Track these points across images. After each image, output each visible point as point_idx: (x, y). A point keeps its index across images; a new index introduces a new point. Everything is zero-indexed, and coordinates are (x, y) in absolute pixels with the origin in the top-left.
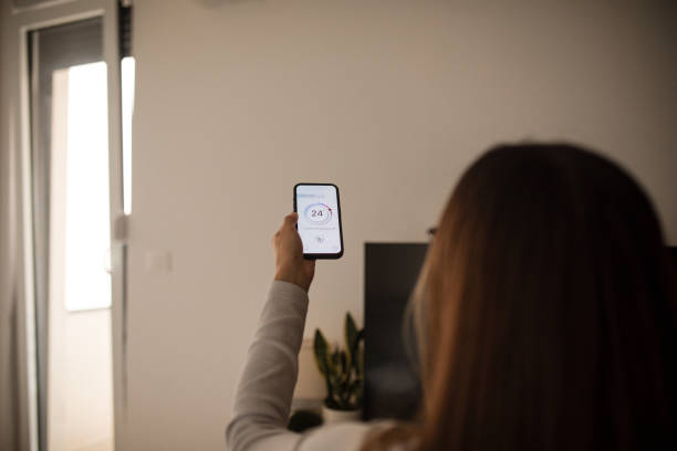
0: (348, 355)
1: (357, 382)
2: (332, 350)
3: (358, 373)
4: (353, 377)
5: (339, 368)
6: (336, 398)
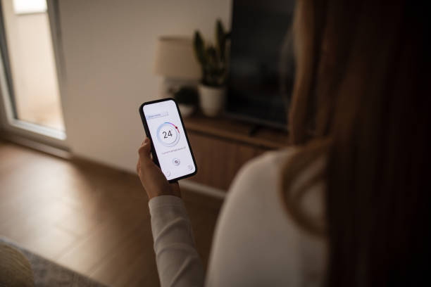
1: (224, 69)
3: (225, 62)
4: (221, 65)
5: (211, 60)
6: (209, 78)
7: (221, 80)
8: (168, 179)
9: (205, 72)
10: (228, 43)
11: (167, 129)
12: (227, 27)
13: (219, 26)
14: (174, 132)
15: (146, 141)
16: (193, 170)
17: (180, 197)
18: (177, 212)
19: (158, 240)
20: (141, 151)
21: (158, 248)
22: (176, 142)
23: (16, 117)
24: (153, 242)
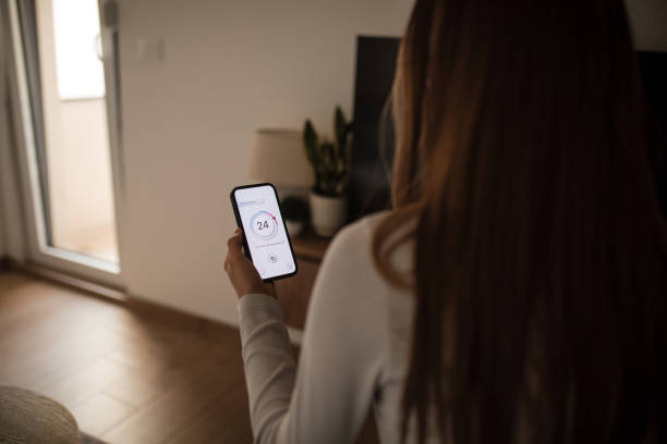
0: (336, 147)
1: (344, 173)
2: (320, 141)
3: (345, 162)
4: (340, 167)
5: (327, 159)
6: (324, 185)
7: (339, 188)
8: (263, 277)
9: (318, 175)
10: (350, 137)
11: (263, 219)
12: (348, 116)
13: (339, 114)
14: (271, 222)
15: (237, 231)
16: (293, 269)
17: (275, 297)
18: (271, 313)
19: (248, 343)
20: (231, 242)
21: (246, 354)
22: (273, 234)
23: (50, 243)
24: (241, 347)
